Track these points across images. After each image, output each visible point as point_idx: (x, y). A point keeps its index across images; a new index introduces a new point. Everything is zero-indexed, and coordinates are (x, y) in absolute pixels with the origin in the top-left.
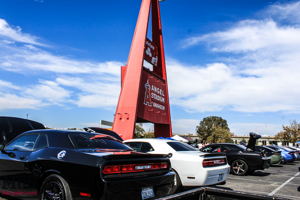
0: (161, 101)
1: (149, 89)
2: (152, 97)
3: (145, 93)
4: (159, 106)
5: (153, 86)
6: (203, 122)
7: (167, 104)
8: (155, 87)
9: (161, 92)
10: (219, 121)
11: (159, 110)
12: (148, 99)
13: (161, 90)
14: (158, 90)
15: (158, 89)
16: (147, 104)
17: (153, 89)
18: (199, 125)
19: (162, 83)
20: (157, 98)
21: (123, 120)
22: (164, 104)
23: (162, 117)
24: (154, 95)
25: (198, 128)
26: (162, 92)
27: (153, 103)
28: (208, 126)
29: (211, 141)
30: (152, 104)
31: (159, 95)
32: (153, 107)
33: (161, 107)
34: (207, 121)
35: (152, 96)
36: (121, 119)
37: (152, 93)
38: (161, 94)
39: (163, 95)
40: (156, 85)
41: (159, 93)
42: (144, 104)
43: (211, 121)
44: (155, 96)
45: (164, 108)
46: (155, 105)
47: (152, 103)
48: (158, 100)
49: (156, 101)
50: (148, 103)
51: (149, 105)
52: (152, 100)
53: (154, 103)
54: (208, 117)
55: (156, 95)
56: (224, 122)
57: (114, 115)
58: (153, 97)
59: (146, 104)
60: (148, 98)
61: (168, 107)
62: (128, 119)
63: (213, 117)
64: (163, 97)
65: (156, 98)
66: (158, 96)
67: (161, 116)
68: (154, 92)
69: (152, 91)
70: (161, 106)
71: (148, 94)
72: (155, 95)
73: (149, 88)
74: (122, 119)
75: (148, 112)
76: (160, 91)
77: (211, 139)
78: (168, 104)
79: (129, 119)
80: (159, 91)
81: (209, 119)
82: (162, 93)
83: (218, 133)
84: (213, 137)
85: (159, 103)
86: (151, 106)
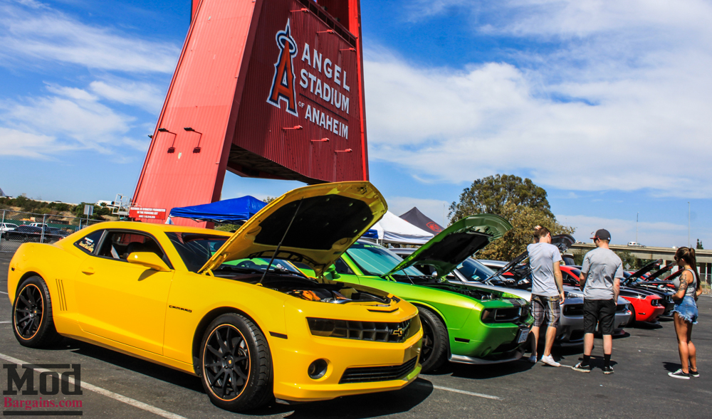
0: (338, 105)
1: (290, 51)
2: (301, 83)
3: (276, 65)
4: (328, 123)
5: (307, 46)
6: (473, 193)
7: (359, 121)
8: (315, 52)
9: (337, 74)
10: (524, 191)
11: (327, 132)
12: (284, 88)
13: (337, 68)
14: (328, 65)
15: (327, 61)
16: (279, 106)
17: (308, 58)
18: (458, 202)
19: (342, 44)
20: (320, 91)
21: (180, 155)
22: (347, 117)
23: (338, 162)
24: (309, 80)
25: (456, 209)
26: (341, 74)
27: (305, 107)
28: (487, 203)
29: (498, 251)
30: (302, 111)
31: (330, 82)
32: (302, 119)
33: (335, 126)
34: (485, 188)
35: (304, 82)
36: (171, 150)
37: (303, 71)
38: (337, 81)
39: (347, 88)
40: (320, 44)
41: (329, 76)
42: (268, 101)
43: (498, 190)
44: (315, 83)
45: (345, 130)
46: (313, 115)
47: (303, 104)
48: (327, 99)
49: (320, 102)
50: (283, 103)
51: (287, 110)
52: (303, 93)
53: (309, 107)
54: (488, 178)
55: (319, 81)
56: (539, 196)
57: (151, 137)
58: (305, 86)
59: (274, 104)
60: (285, 83)
61: (362, 130)
62: (197, 150)
63: (505, 178)
64: (344, 92)
65: (317, 90)
66: (326, 86)
67: (335, 157)
68: (311, 69)
69: (301, 64)
70: (336, 121)
71: (286, 69)
72: (313, 78)
73: (292, 48)
74: (176, 151)
75: (283, 135)
76: (333, 68)
77: (497, 247)
78: (362, 120)
79: (202, 151)
80: (329, 69)
81: (491, 184)
82: (341, 78)
83: (522, 226)
84: (505, 238)
85: (329, 110)
86: (297, 115)
